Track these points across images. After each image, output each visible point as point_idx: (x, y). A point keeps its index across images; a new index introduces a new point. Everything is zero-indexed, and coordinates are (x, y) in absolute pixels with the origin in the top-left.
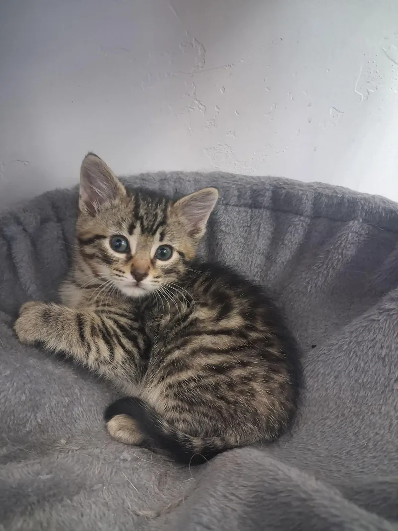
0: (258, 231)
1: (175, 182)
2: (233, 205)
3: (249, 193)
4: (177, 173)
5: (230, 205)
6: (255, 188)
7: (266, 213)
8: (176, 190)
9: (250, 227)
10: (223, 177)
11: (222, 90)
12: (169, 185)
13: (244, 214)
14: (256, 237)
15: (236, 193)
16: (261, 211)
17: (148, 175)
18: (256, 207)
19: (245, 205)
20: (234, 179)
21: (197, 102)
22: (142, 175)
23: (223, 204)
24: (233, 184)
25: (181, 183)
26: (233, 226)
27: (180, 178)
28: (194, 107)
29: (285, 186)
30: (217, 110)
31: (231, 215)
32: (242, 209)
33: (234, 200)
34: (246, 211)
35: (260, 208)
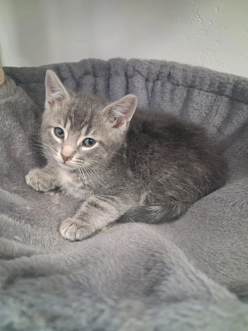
0: (217, 111)
1: (170, 68)
2: (205, 91)
3: (217, 84)
4: (173, 63)
5: (203, 91)
6: (222, 81)
7: (225, 99)
8: (170, 73)
9: (212, 107)
10: (203, 71)
11: (217, 10)
12: (166, 69)
13: (211, 98)
14: (214, 114)
15: (208, 82)
16: (223, 97)
17: (155, 61)
18: (219, 95)
19: (213, 92)
20: (209, 73)
21: (197, 16)
22: (152, 60)
23: (198, 89)
24: (208, 76)
25: (174, 69)
26: (201, 105)
27: (174, 66)
28: (195, 20)
29: (243, 83)
30: (211, 24)
31: (201, 97)
32: (210, 94)
33: (206, 87)
34: (212, 96)
35: (223, 95)
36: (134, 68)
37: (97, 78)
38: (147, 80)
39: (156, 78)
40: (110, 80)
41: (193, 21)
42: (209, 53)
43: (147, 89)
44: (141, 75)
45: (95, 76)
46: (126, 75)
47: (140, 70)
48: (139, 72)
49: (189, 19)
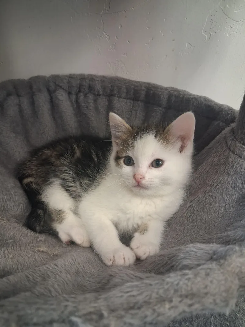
0: (136, 115)
1: (89, 81)
2: (124, 98)
3: (133, 91)
4: (91, 75)
5: (121, 98)
6: (136, 88)
7: (141, 104)
8: (90, 85)
9: (132, 112)
10: (119, 80)
11: (120, 26)
12: (86, 82)
13: (129, 104)
14: (134, 119)
15: (125, 90)
16: (139, 102)
17: (74, 75)
18: (136, 101)
19: (130, 99)
20: (124, 82)
21: (104, 33)
22: (70, 75)
23: (118, 97)
24: (124, 85)
25: (93, 82)
26: (122, 110)
27: (93, 79)
28: (103, 36)
29: (153, 89)
30: (117, 39)
31: (121, 104)
32: (128, 101)
33: (124, 95)
34: (130, 102)
35: (138, 101)
36: (55, 83)
37: (20, 98)
38: (70, 93)
39: (78, 91)
40: (34, 97)
41: (101, 38)
42: (119, 64)
43: (71, 101)
44: (63, 89)
45: (19, 96)
46: (48, 90)
47: (61, 85)
48: (61, 87)
49: (97, 36)
